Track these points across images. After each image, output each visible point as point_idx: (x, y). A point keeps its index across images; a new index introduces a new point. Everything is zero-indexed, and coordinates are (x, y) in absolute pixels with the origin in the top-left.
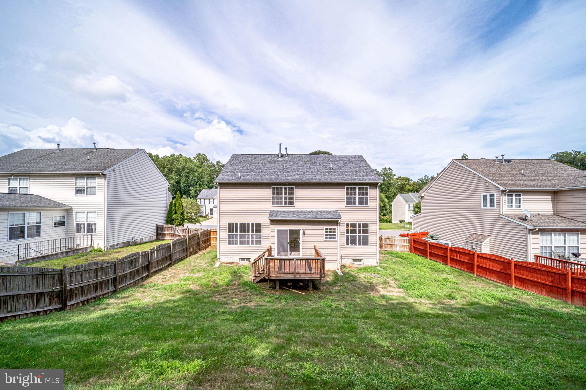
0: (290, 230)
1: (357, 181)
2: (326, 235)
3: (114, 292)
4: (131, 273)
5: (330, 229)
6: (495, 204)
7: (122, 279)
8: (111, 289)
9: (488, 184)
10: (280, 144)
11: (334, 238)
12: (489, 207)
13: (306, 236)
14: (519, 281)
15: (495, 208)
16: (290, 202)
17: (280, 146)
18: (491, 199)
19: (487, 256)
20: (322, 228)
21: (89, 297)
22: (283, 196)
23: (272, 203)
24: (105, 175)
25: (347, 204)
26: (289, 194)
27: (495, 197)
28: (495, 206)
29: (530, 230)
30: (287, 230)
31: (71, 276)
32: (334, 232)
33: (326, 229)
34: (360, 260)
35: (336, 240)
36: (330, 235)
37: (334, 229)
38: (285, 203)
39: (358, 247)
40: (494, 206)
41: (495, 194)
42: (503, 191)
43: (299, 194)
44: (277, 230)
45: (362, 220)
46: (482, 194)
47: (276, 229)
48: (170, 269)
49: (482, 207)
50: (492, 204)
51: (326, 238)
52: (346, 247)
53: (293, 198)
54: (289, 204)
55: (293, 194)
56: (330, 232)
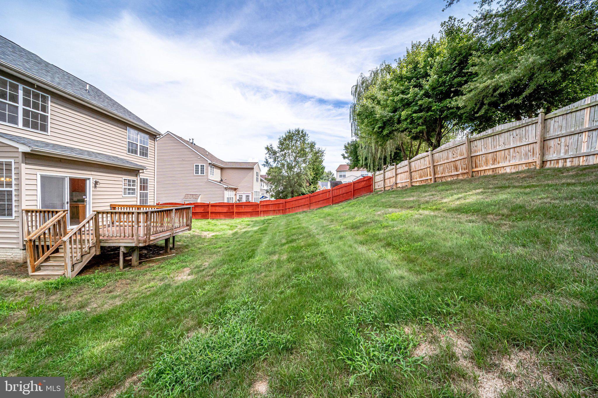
0: (70, 179)
2: (124, 189)
5: (129, 181)
6: (205, 172)
9: (199, 157)
11: (133, 193)
12: (200, 174)
13: (98, 189)
14: (237, 214)
15: (205, 174)
18: (201, 168)
19: (218, 205)
20: (121, 179)
22: (21, 106)
25: (128, 151)
26: (36, 108)
27: (205, 167)
28: (205, 173)
29: (225, 188)
30: (63, 179)
32: (133, 185)
33: (125, 181)
35: (135, 196)
36: (128, 189)
37: (133, 181)
38: (26, 124)
40: (203, 173)
41: (205, 165)
42: (210, 164)
43: (57, 113)
44: (42, 177)
46: (195, 164)
47: (39, 173)
49: (195, 174)
50: (202, 172)
51: (124, 193)
53: (45, 118)
54: (35, 127)
55: (45, 109)
56: (129, 185)
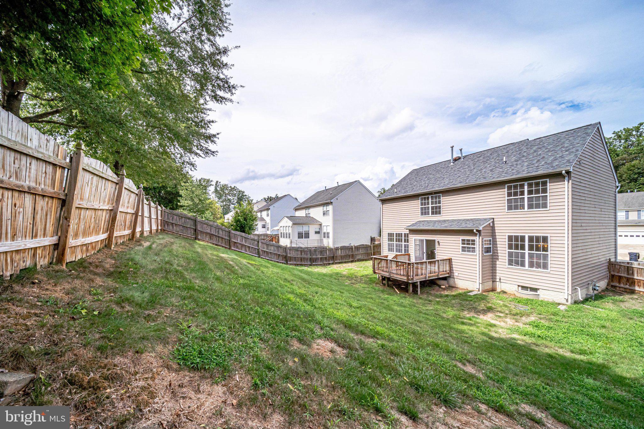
0: (427, 241)
1: (524, 175)
2: (463, 247)
3: (311, 265)
4: (321, 258)
5: (468, 240)
7: (316, 260)
8: (309, 263)
10: (452, 147)
11: (472, 252)
13: (441, 246)
16: (437, 211)
17: (452, 150)
20: (457, 239)
21: (298, 263)
22: (430, 206)
23: (420, 214)
24: (332, 202)
25: (510, 208)
26: (436, 203)
30: (423, 240)
31: (290, 251)
32: (473, 244)
33: (463, 240)
34: (535, 290)
35: (475, 254)
36: (468, 248)
37: (474, 241)
38: (433, 213)
39: (527, 270)
43: (446, 201)
44: (415, 240)
45: (536, 231)
47: (414, 238)
48: (350, 264)
51: (463, 251)
52: (508, 268)
53: (440, 207)
54: (436, 214)
55: (440, 203)
56: (468, 244)
